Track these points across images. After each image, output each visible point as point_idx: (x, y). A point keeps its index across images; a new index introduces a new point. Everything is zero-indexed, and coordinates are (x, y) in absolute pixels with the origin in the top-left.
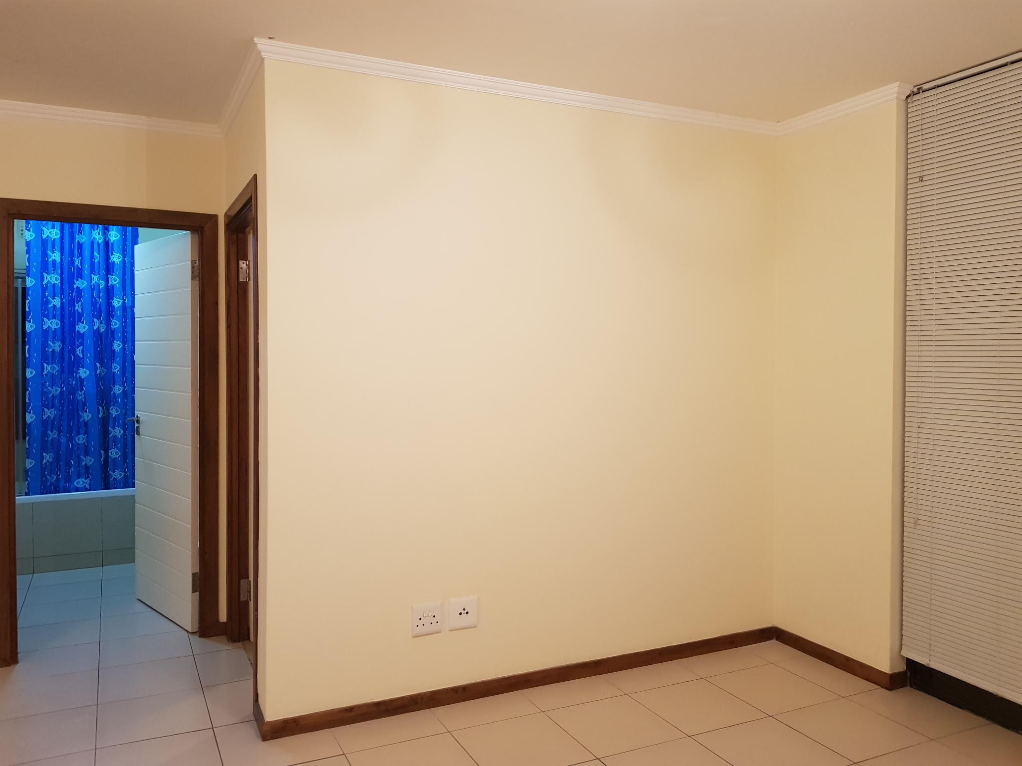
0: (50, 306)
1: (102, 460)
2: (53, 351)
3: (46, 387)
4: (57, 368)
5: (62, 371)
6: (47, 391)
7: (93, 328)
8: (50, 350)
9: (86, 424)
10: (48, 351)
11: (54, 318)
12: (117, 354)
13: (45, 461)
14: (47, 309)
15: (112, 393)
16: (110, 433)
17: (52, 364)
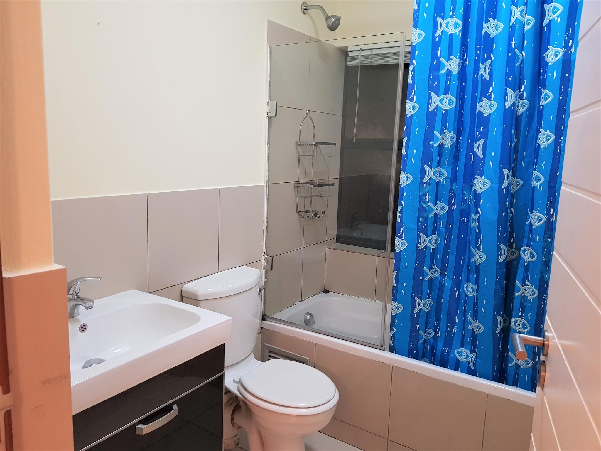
0: (443, 72)
1: (497, 331)
2: (441, 146)
3: (425, 202)
4: (446, 174)
5: (453, 178)
6: (427, 208)
7: (505, 106)
8: (436, 145)
9: (478, 267)
10: (433, 146)
11: (446, 92)
12: (542, 154)
13: (417, 310)
14: (436, 78)
15: (527, 223)
16: (516, 289)
17: (438, 166)
